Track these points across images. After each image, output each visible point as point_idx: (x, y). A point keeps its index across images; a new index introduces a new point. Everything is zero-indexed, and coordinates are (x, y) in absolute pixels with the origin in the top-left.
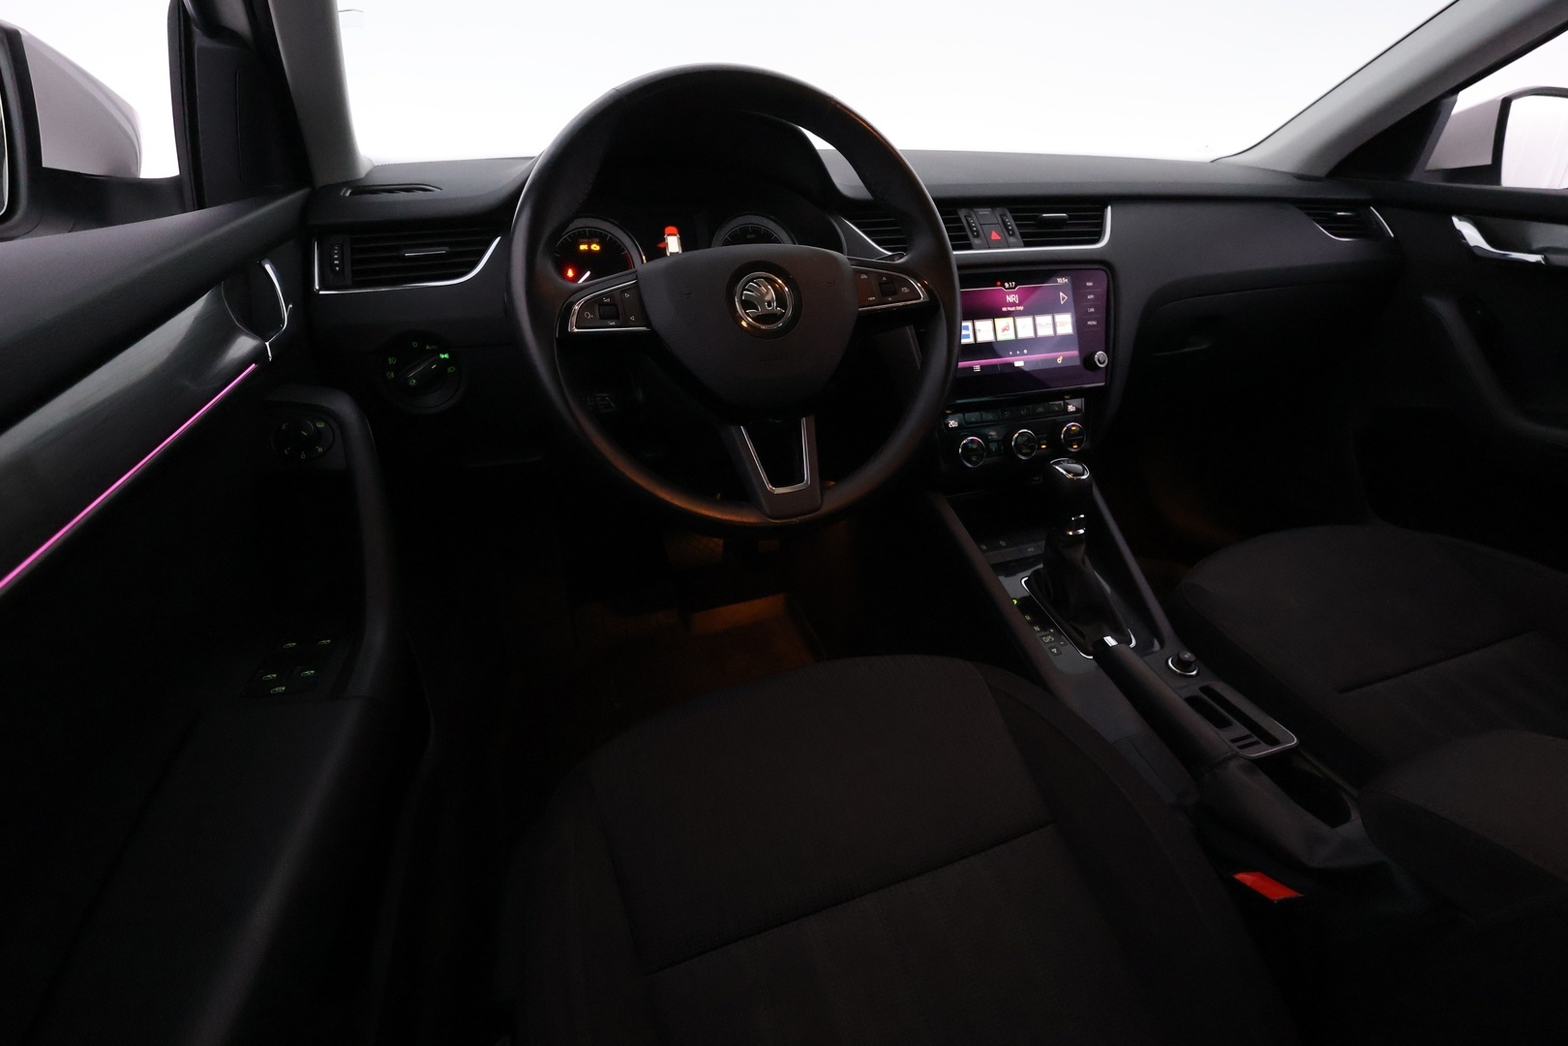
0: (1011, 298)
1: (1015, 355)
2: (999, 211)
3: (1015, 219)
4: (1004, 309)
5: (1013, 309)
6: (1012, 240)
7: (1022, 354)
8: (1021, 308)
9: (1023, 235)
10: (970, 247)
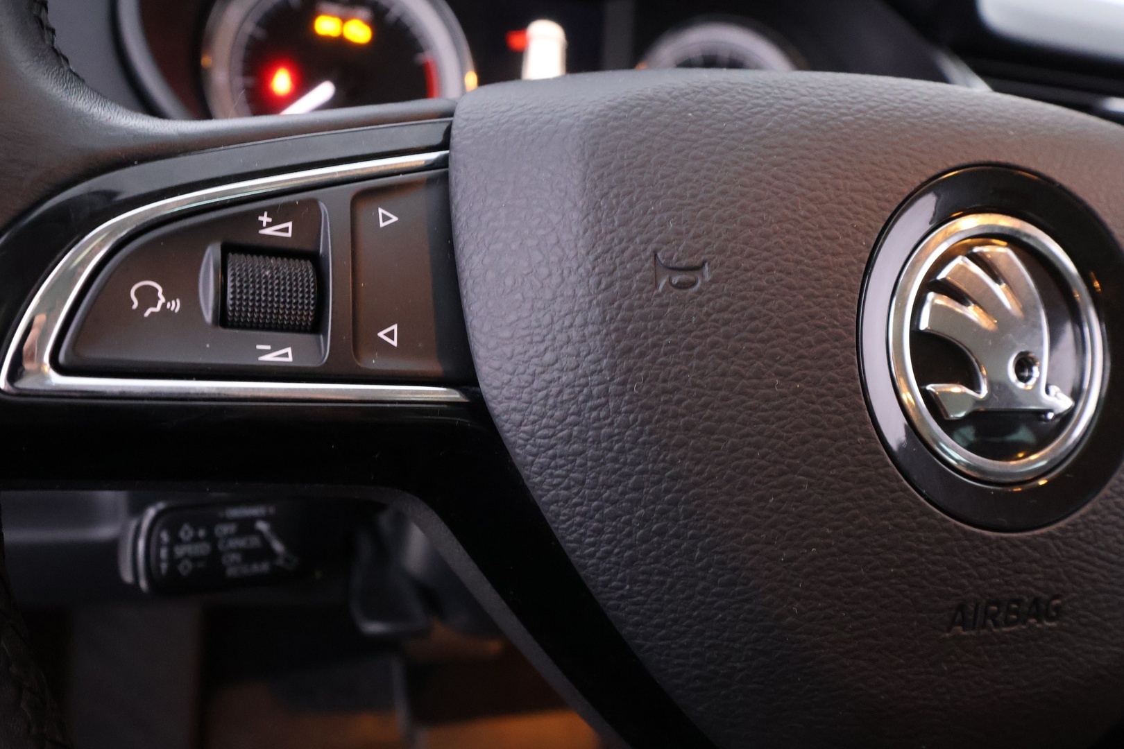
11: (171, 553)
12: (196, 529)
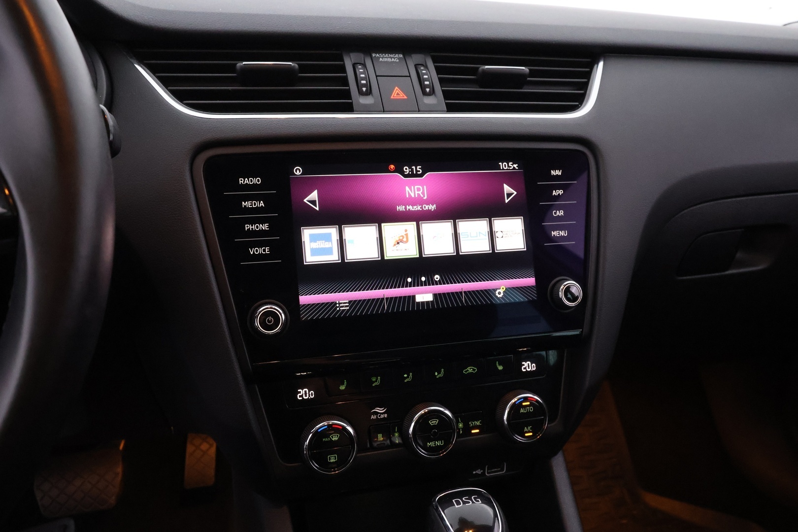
0: (411, 192)
1: (417, 283)
2: (417, 58)
3: (439, 71)
4: (401, 208)
5: (417, 208)
6: (429, 100)
7: (432, 282)
8: (432, 207)
9: (447, 95)
10: (349, 108)
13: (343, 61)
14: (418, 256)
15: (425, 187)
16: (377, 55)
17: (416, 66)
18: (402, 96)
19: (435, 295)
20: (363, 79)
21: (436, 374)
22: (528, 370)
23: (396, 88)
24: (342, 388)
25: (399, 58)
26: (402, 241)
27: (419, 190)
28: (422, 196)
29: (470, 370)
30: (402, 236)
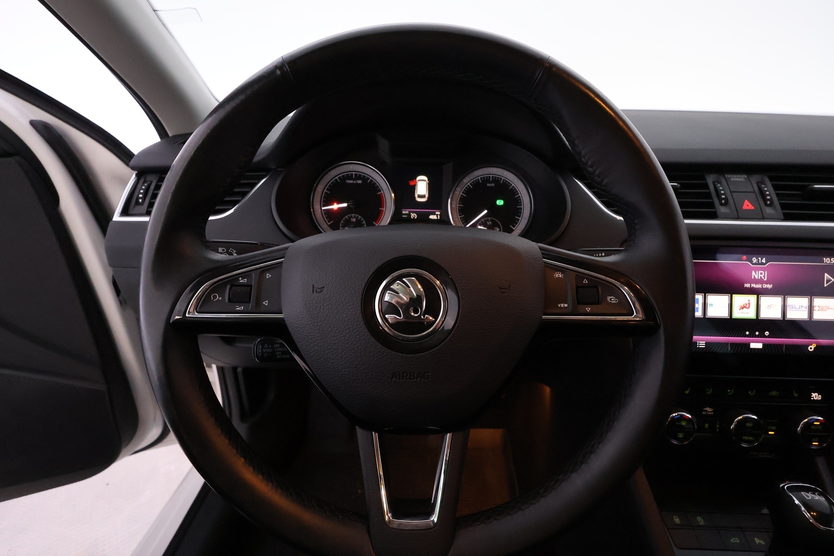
0: (756, 275)
1: (752, 335)
2: (755, 178)
3: (776, 188)
4: (747, 285)
5: (759, 286)
6: (768, 210)
7: (763, 336)
8: (770, 286)
9: (783, 206)
10: (714, 216)
11: (262, 351)
12: (269, 345)
13: (705, 179)
14: (755, 318)
15: (766, 272)
16: (729, 176)
17: (758, 183)
18: (751, 207)
19: (763, 345)
20: (723, 194)
21: (750, 392)
22: (815, 399)
23: (746, 201)
24: (687, 392)
25: (745, 178)
26: (745, 307)
27: (761, 274)
28: (763, 278)
29: (774, 393)
30: (746, 305)
